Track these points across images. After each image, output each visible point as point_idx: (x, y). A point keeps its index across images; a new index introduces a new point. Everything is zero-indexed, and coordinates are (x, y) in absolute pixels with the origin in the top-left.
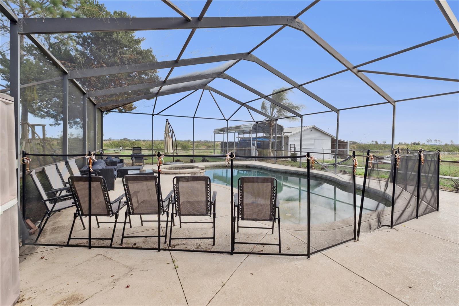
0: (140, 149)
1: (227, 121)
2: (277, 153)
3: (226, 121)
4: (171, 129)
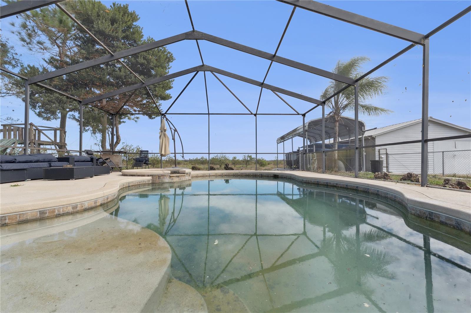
0: (147, 152)
1: (255, 115)
2: (326, 155)
3: (253, 115)
4: (171, 127)
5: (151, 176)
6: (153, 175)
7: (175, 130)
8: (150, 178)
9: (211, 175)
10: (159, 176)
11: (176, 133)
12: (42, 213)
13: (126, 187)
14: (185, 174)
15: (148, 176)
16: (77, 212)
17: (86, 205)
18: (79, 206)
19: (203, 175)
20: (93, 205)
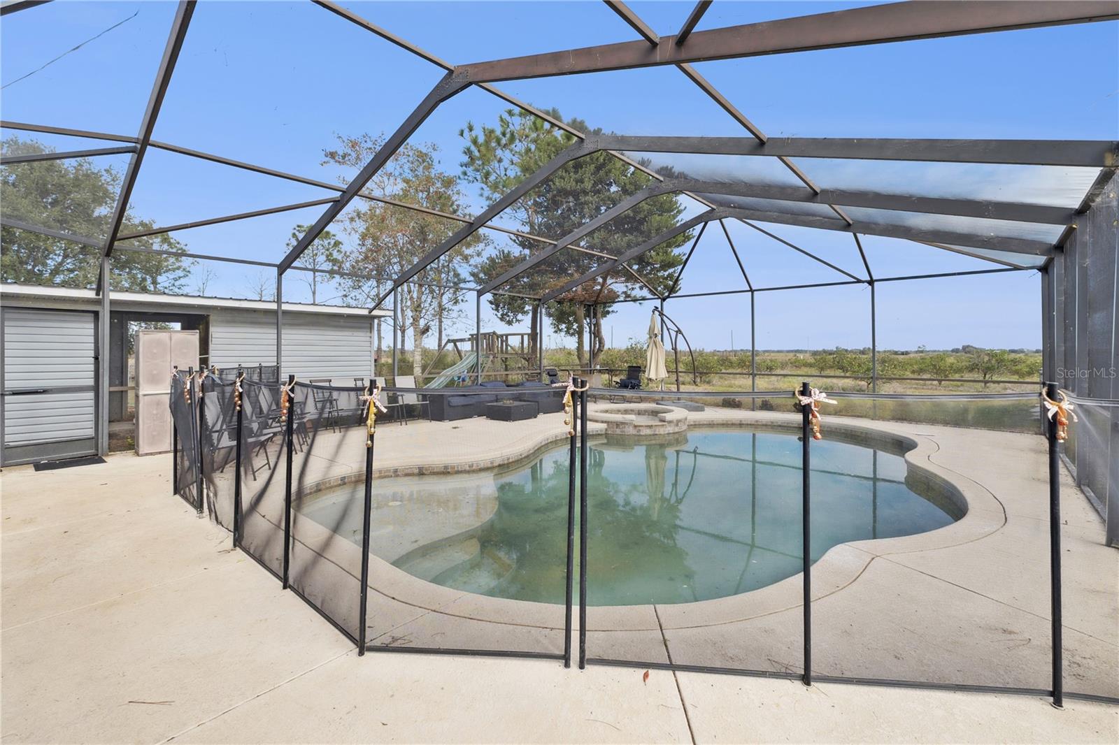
4: (669, 327)
5: (605, 422)
6: (609, 422)
7: (679, 331)
8: (604, 426)
9: (744, 422)
10: (618, 424)
11: (680, 336)
12: (446, 467)
13: (561, 440)
14: (664, 421)
15: (602, 422)
16: (474, 471)
17: (482, 466)
18: (475, 465)
19: (725, 422)
20: (490, 465)
